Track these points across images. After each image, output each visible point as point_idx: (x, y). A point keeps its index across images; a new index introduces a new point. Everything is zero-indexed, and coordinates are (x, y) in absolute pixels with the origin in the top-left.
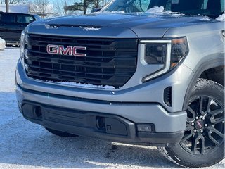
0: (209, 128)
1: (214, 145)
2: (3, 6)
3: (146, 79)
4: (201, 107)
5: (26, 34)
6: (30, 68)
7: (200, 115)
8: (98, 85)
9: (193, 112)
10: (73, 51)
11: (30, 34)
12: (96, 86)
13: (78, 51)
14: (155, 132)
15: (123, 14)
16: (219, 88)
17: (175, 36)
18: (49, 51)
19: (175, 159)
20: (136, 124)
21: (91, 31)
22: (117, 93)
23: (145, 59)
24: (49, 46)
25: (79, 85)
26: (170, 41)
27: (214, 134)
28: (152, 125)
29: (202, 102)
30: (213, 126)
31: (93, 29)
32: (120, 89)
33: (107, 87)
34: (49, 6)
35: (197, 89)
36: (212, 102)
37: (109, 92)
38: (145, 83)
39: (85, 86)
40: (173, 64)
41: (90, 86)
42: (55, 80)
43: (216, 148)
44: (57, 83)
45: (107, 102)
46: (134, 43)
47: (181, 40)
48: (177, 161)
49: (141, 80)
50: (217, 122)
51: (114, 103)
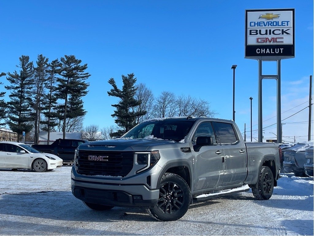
0: (174, 200)
1: (176, 209)
2: (60, 134)
3: (138, 172)
4: (169, 188)
5: (78, 150)
6: (79, 169)
7: (169, 192)
8: (114, 176)
9: (164, 190)
10: (102, 158)
11: (79, 150)
12: (113, 177)
13: (104, 158)
14: (142, 200)
15: (132, 139)
16: (178, 178)
17: (153, 150)
18: (89, 159)
19: (155, 216)
20: (133, 196)
21: (111, 148)
22: (123, 179)
23: (137, 162)
24: (89, 156)
25: (104, 176)
26: (150, 153)
27: (177, 203)
28: (141, 196)
29: (169, 185)
30: (177, 199)
31: (112, 147)
32: (125, 177)
33: (118, 177)
34: (98, 133)
35: (166, 178)
36: (175, 185)
37: (119, 179)
38: (138, 174)
39: (107, 177)
40: (152, 164)
41: (110, 176)
42: (92, 174)
43: (178, 211)
44: (93, 176)
45: (118, 184)
46: (132, 154)
47: (156, 152)
48: (156, 217)
49: (135, 172)
50: (178, 196)
51: (122, 185)
